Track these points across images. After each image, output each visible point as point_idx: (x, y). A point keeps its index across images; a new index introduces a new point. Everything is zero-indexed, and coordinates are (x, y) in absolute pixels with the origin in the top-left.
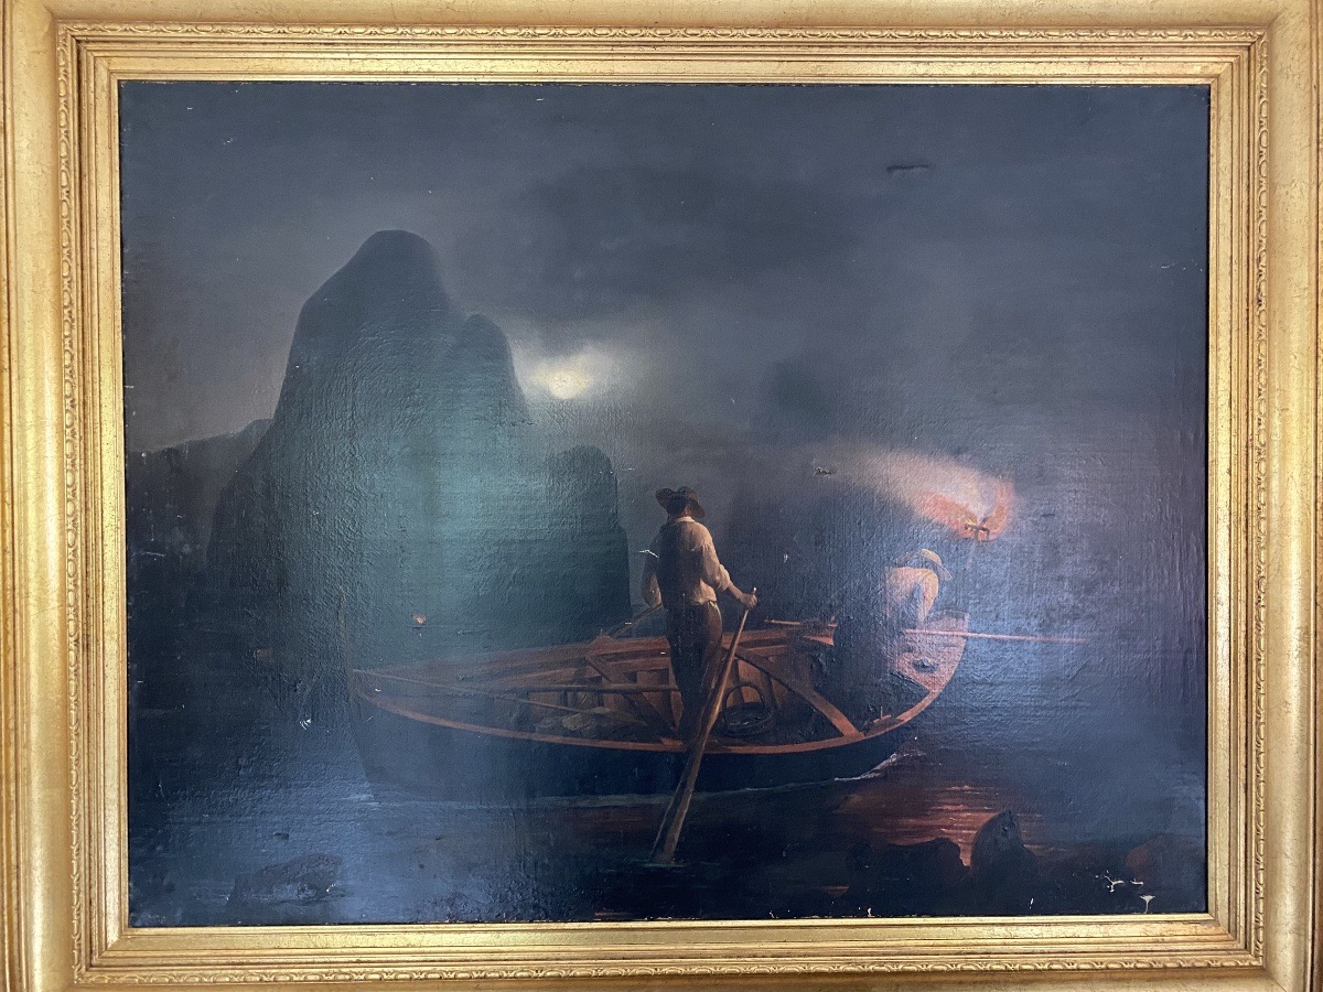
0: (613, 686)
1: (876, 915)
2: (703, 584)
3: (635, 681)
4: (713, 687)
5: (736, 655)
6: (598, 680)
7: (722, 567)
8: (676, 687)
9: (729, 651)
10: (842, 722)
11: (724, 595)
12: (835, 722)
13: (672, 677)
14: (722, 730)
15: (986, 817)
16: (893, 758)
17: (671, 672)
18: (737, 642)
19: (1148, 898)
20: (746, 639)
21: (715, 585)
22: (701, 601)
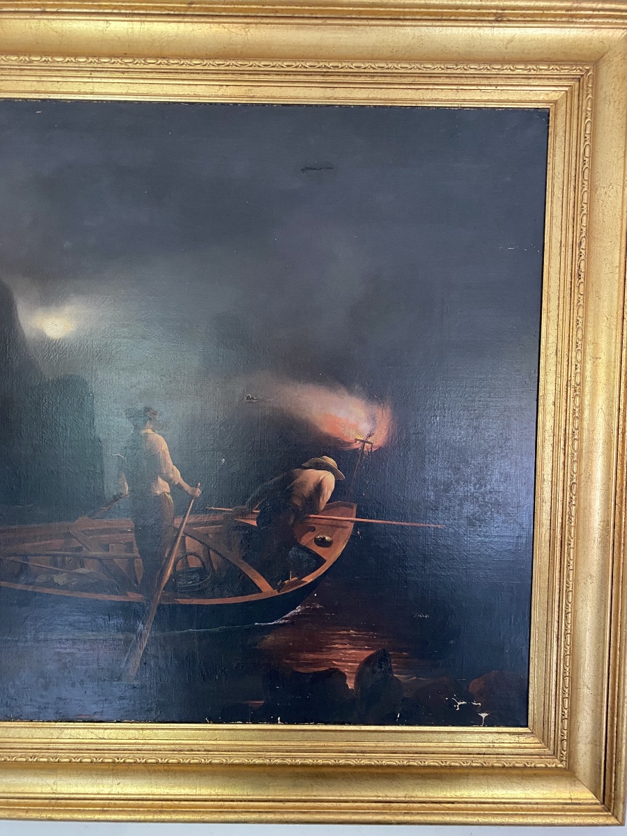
0: (93, 553)
1: (284, 722)
2: (160, 480)
3: (108, 550)
4: (166, 556)
5: (184, 533)
6: (79, 549)
7: (175, 467)
8: (139, 556)
9: (179, 530)
10: (262, 583)
11: (176, 488)
12: (256, 581)
13: (136, 548)
14: (172, 586)
15: (367, 654)
16: (298, 609)
17: (135, 544)
18: (185, 523)
19: (484, 715)
20: (192, 520)
21: (169, 481)
22: (158, 492)
